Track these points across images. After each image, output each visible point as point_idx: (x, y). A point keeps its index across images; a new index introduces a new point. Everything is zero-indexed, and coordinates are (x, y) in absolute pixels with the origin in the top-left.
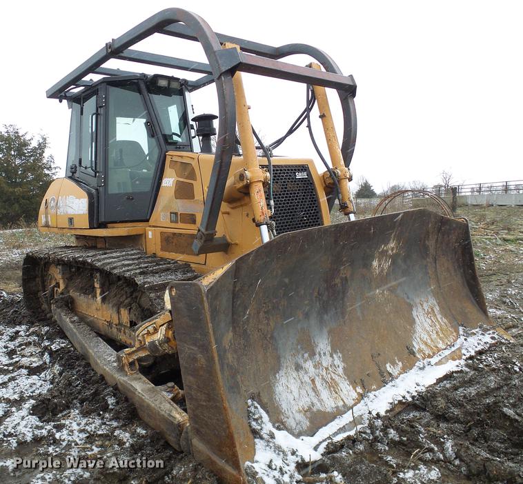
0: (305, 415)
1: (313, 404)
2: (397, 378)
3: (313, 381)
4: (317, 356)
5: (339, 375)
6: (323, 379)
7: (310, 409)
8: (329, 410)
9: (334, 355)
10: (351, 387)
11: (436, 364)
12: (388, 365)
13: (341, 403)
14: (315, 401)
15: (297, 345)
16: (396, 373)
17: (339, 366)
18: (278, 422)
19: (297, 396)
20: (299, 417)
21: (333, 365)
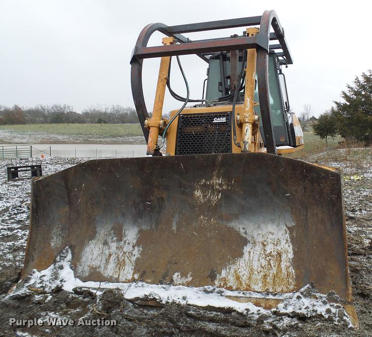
0: (90, 269)
1: (99, 267)
2: (174, 285)
3: (110, 255)
4: (122, 243)
5: (130, 261)
6: (118, 257)
7: (96, 268)
8: (105, 275)
9: (136, 248)
10: (132, 271)
11: (227, 297)
12: (176, 274)
13: (116, 276)
14: (102, 266)
15: (111, 230)
16: (178, 283)
17: (134, 256)
18: (74, 265)
19: (94, 258)
20: (86, 269)
21: (131, 253)
